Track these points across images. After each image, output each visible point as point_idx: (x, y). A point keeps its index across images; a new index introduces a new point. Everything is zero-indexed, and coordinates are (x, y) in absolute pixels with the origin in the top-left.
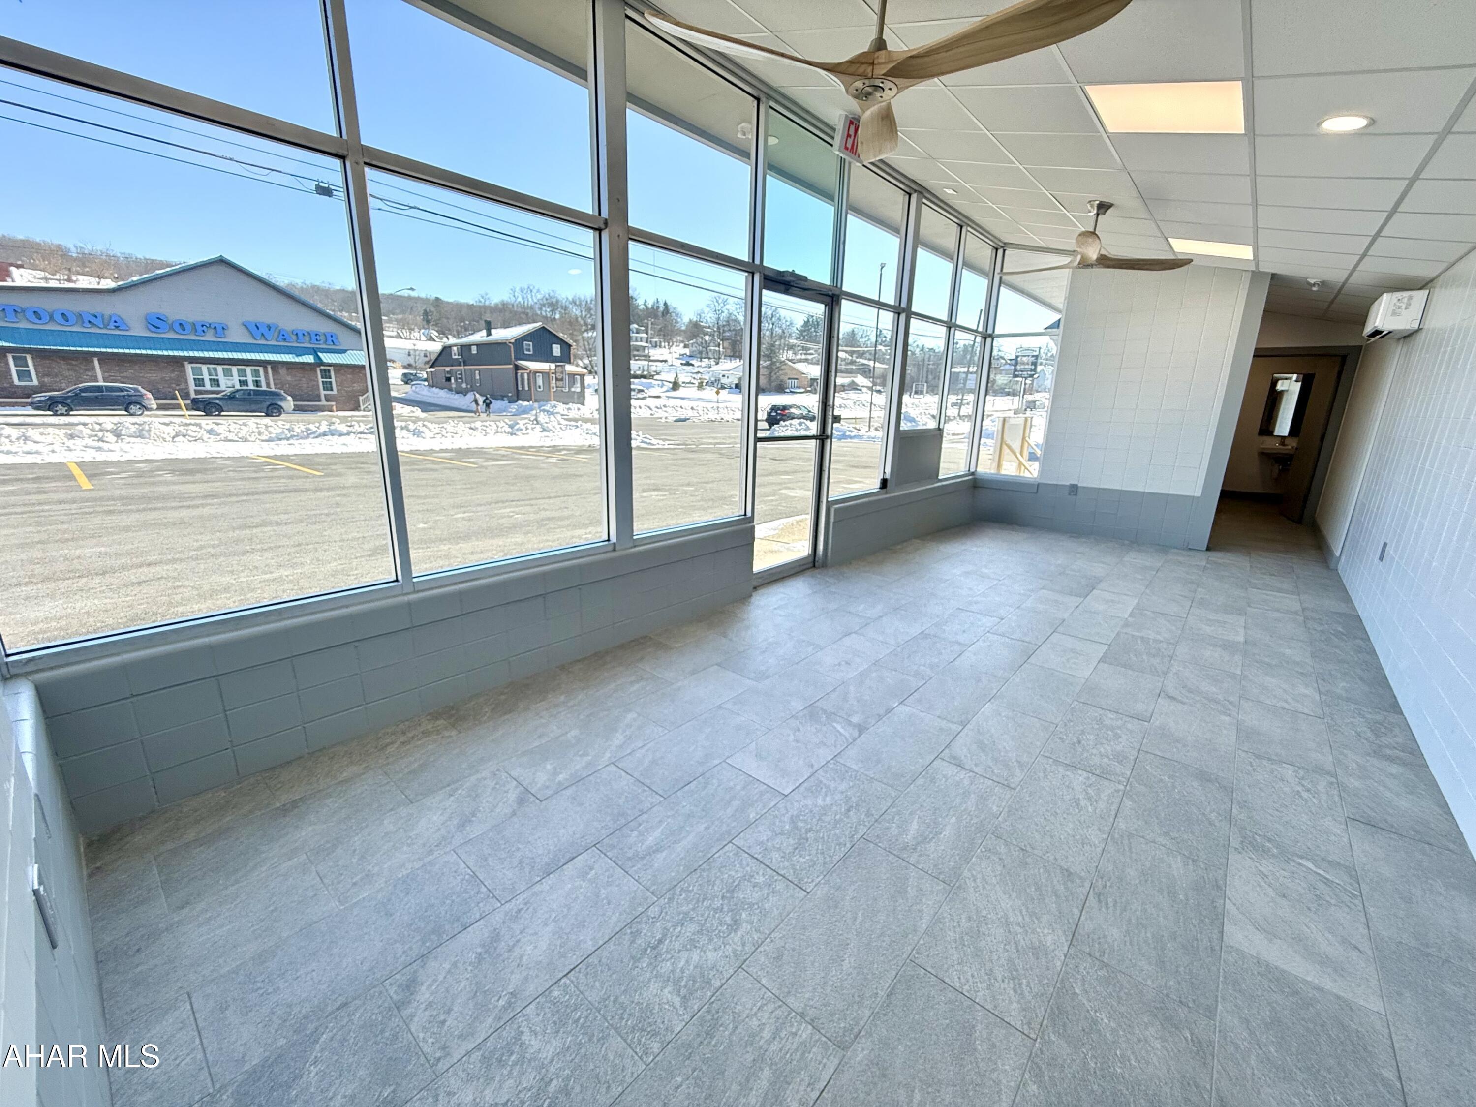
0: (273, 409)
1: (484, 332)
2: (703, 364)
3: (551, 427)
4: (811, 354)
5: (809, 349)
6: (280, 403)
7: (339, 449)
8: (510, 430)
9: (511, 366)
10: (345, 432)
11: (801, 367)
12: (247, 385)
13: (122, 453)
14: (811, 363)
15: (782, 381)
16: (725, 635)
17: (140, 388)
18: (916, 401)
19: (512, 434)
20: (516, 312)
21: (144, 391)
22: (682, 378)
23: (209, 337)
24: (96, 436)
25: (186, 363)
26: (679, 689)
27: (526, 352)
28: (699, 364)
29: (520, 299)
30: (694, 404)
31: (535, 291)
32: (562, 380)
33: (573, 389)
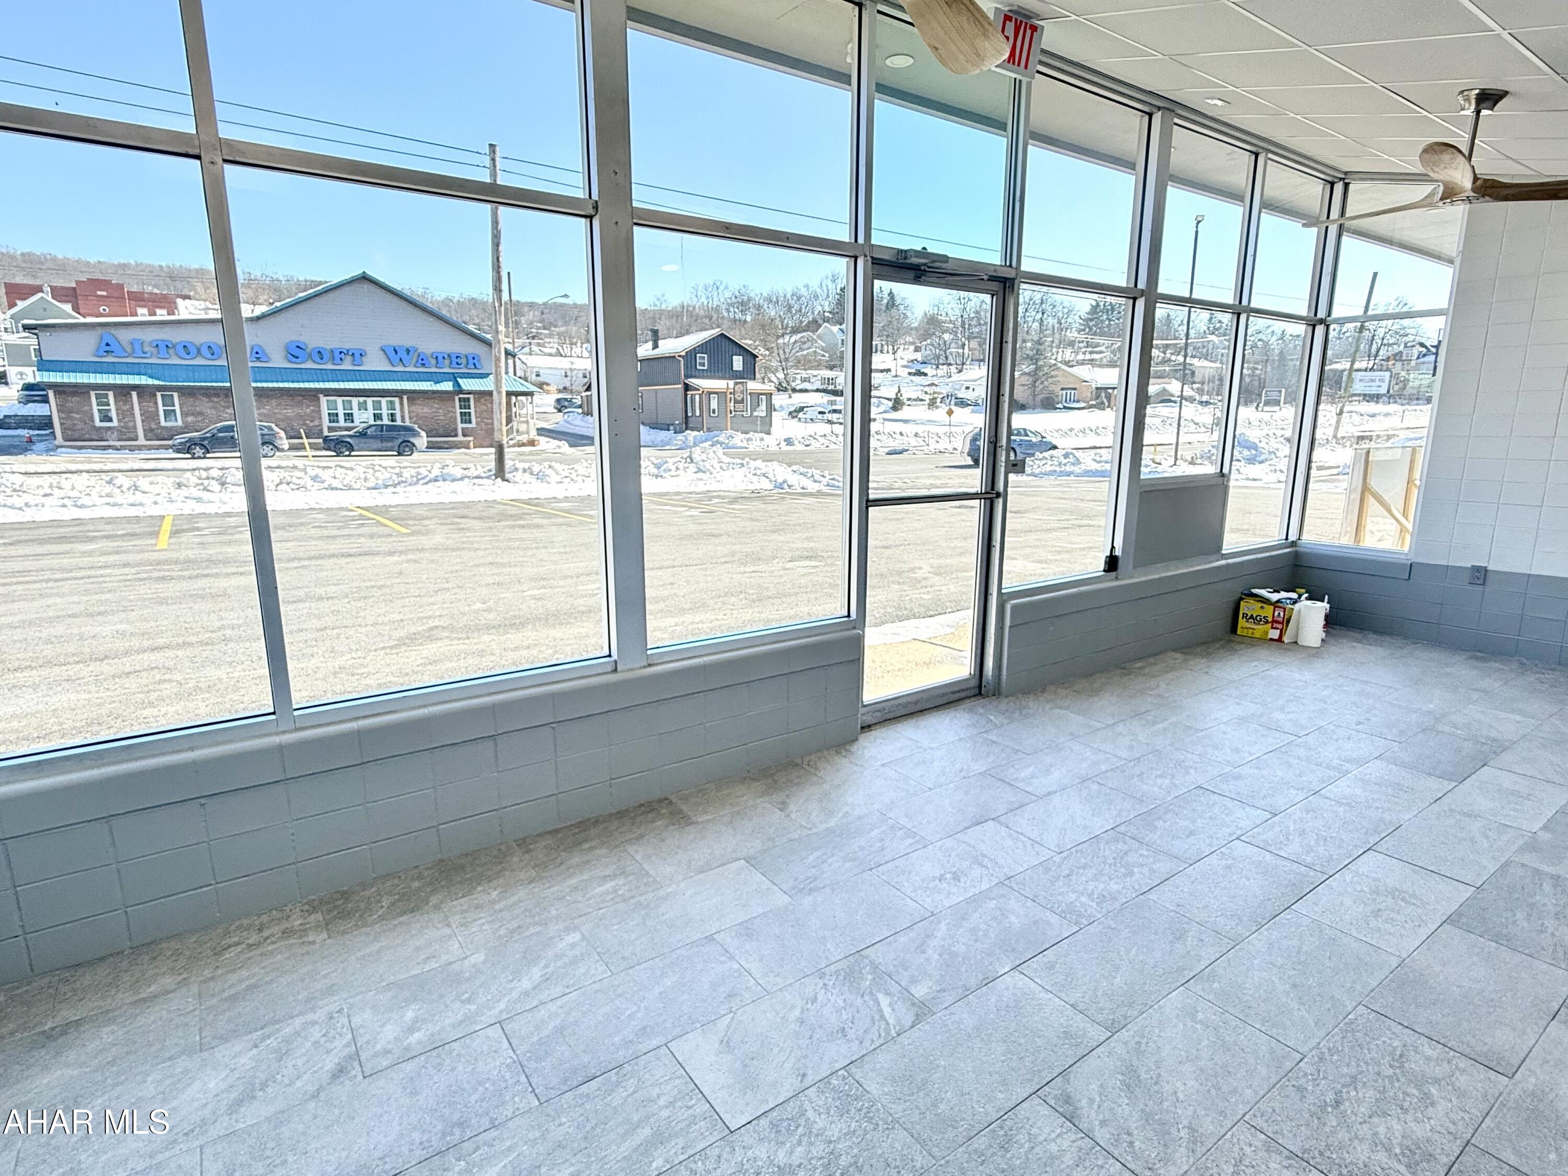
0: (405, 448)
1: (650, 345)
2: (940, 373)
3: (708, 466)
4: (1101, 352)
5: (1098, 345)
6: (412, 440)
7: (447, 498)
8: (656, 471)
9: (680, 386)
10: (460, 476)
11: (1083, 372)
12: (382, 420)
13: (221, 505)
14: (1101, 366)
15: (1052, 392)
16: (783, 806)
17: (273, 426)
18: (1266, 416)
19: (657, 476)
20: (697, 316)
21: (276, 429)
22: (906, 394)
23: (347, 365)
24: (202, 484)
25: (321, 396)
26: (665, 898)
27: (699, 367)
28: (934, 372)
29: (703, 299)
30: (919, 429)
31: (722, 287)
32: (742, 401)
33: (755, 414)
